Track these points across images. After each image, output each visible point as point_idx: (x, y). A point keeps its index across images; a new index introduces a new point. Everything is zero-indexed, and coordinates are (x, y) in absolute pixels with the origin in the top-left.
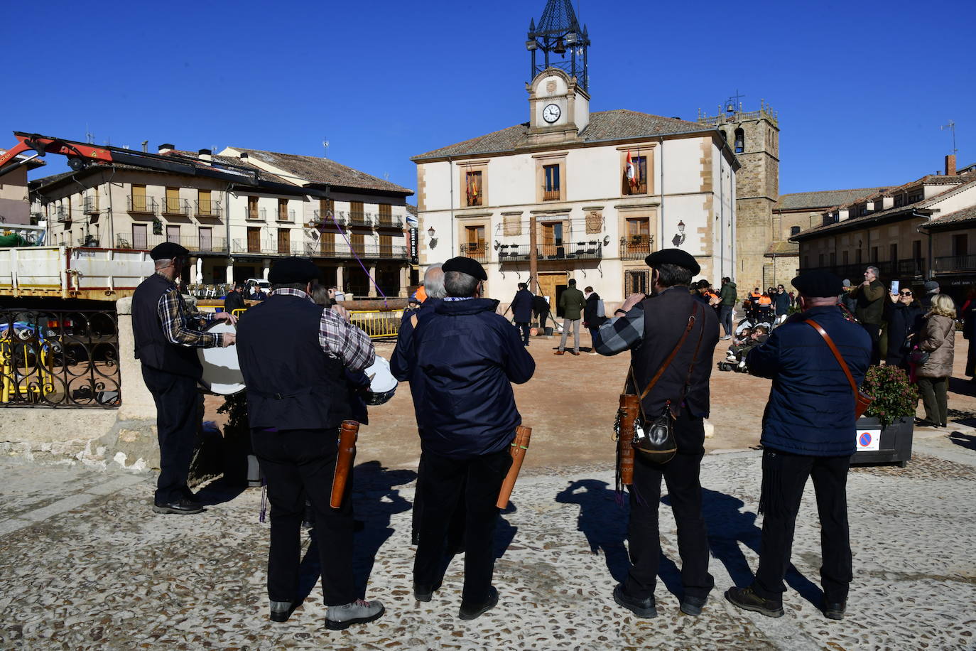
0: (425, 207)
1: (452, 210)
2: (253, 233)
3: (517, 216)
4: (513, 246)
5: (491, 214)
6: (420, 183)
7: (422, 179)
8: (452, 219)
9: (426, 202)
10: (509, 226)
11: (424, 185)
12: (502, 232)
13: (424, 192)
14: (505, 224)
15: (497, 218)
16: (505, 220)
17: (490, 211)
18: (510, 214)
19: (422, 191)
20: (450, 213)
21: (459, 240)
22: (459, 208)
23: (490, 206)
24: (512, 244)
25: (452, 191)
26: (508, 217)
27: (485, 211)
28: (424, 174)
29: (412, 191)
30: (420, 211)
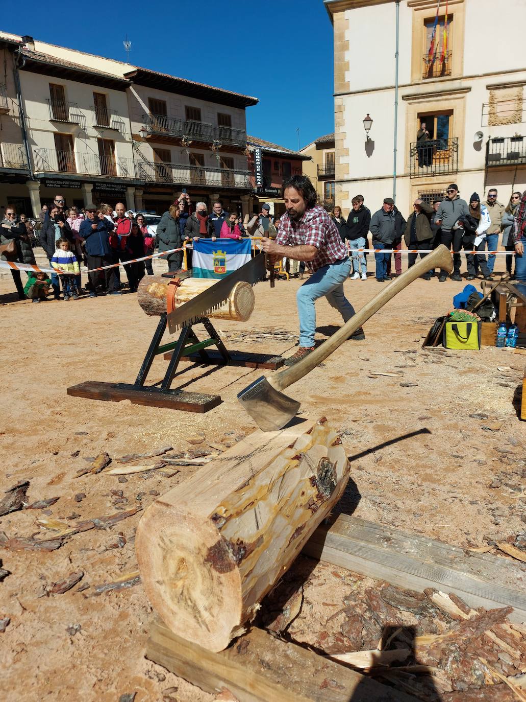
0: (348, 84)
1: (396, 87)
2: (64, 144)
3: (515, 90)
4: (514, 139)
5: (469, 89)
6: (337, 44)
7: (342, 37)
8: (396, 103)
9: (349, 77)
10: (499, 108)
11: (345, 47)
12: (486, 118)
13: (346, 59)
14: (491, 104)
15: (479, 94)
16: (492, 98)
17: (465, 84)
18: (504, 86)
19: (342, 58)
20: (393, 91)
21: (407, 137)
22: (409, 82)
23: (465, 75)
24: (513, 135)
25: (397, 53)
26: (499, 93)
27: (456, 85)
28: (348, 28)
29: (256, 99)
30: (336, 92)
